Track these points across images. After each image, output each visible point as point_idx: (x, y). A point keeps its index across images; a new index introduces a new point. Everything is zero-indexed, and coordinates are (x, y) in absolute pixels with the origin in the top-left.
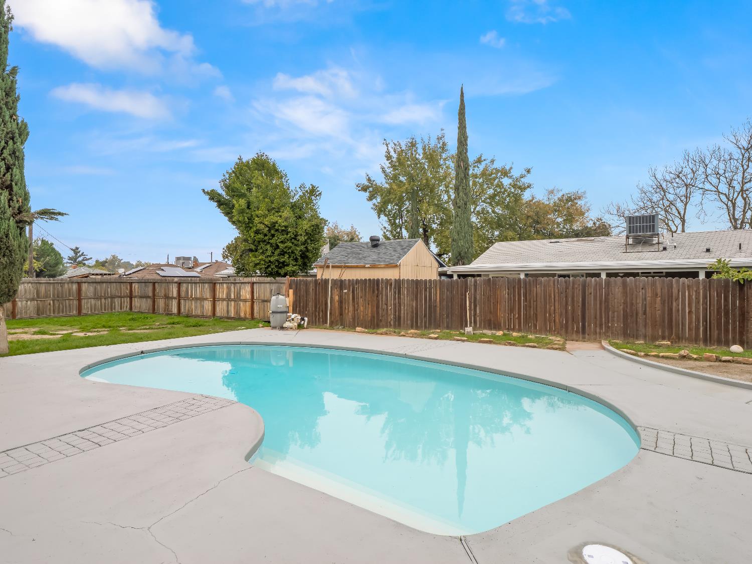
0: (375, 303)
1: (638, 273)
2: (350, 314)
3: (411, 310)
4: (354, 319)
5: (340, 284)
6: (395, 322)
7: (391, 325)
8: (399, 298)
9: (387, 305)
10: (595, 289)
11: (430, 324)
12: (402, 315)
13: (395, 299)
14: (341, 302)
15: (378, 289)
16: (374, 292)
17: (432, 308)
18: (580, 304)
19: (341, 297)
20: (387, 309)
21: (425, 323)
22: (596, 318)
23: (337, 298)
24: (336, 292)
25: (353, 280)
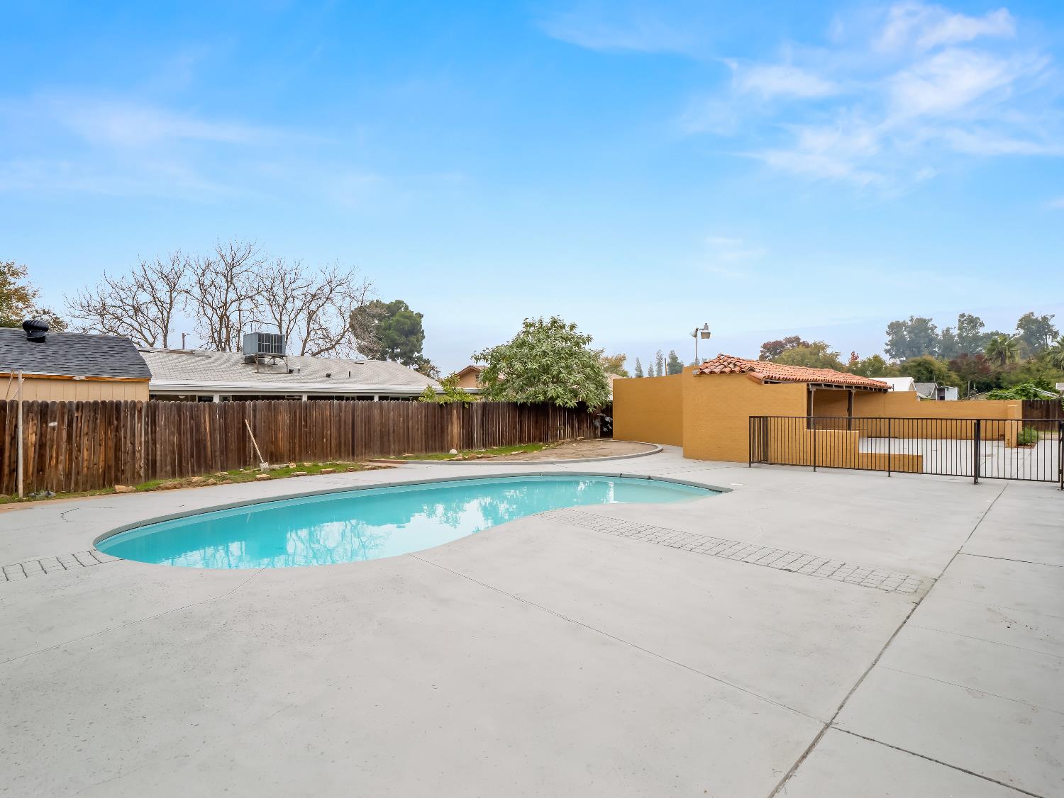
0: (111, 444)
1: (284, 396)
2: (60, 467)
3: (171, 448)
4: (68, 475)
5: (43, 412)
6: (147, 470)
7: (140, 476)
8: (154, 432)
9: (133, 444)
10: (362, 411)
11: (199, 466)
12: (158, 458)
13: (146, 434)
14: (41, 446)
15: (118, 419)
16: (110, 423)
17: (199, 444)
18: (350, 427)
19: (42, 436)
20: (134, 452)
21: (193, 466)
22: (362, 439)
23: (33, 438)
24: (32, 427)
25: (70, 403)
